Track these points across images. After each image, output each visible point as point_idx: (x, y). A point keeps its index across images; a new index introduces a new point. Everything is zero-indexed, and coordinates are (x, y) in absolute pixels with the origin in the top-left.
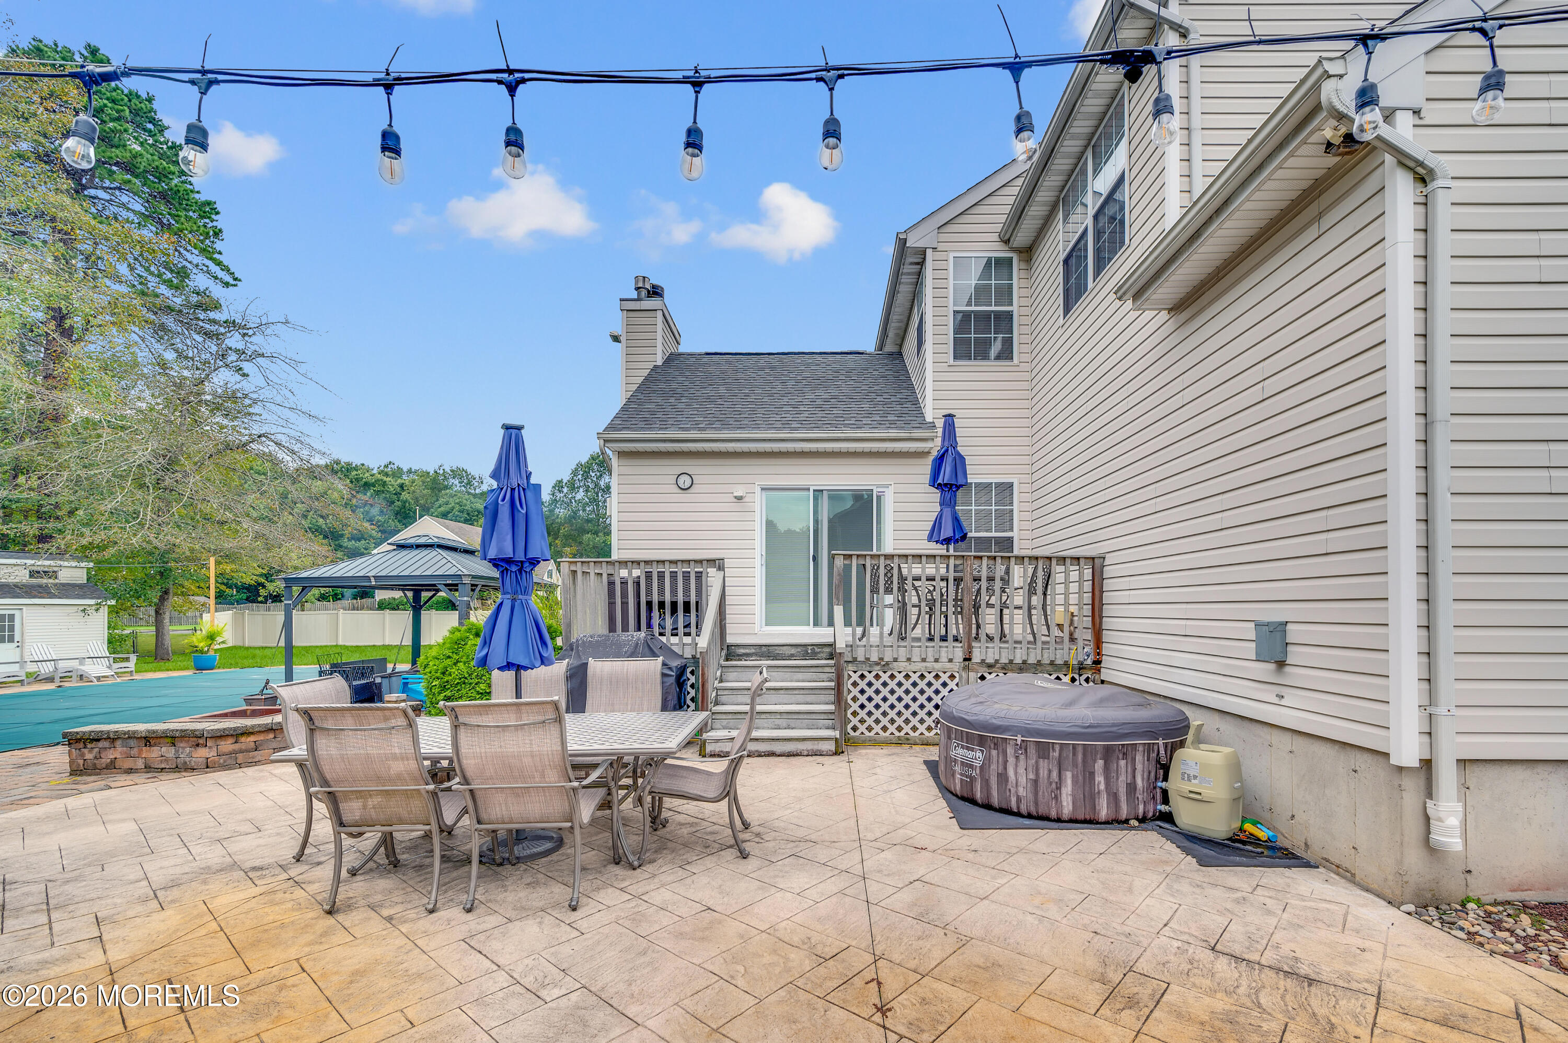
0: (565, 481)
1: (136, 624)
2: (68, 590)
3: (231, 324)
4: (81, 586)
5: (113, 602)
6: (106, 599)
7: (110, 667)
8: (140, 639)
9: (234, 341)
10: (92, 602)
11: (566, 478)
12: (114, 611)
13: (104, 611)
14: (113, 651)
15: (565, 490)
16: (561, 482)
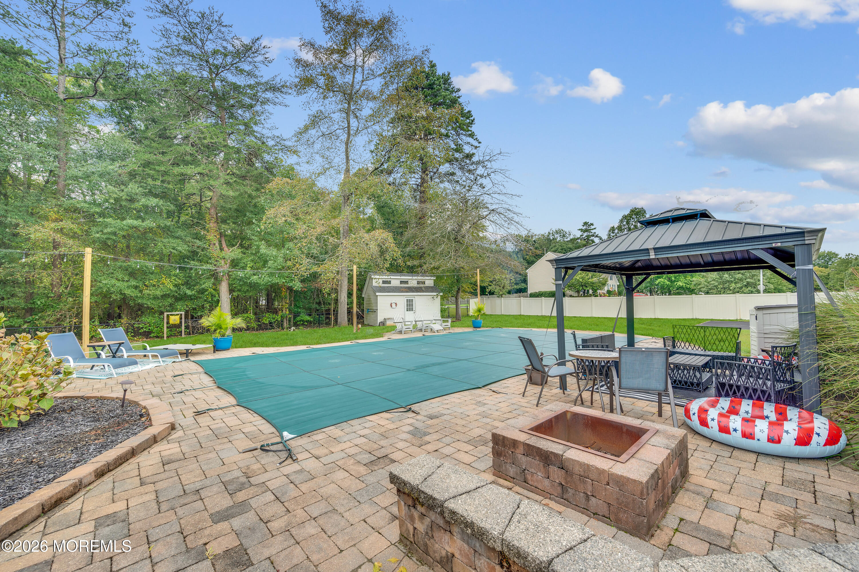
0: (616, 227)
1: (448, 304)
2: (428, 289)
3: (478, 163)
4: (432, 287)
5: (442, 294)
6: (440, 292)
7: (441, 325)
8: (450, 310)
9: (480, 171)
10: (435, 294)
11: (616, 225)
12: (442, 298)
13: (439, 297)
14: (442, 317)
15: (616, 231)
16: (613, 227)
